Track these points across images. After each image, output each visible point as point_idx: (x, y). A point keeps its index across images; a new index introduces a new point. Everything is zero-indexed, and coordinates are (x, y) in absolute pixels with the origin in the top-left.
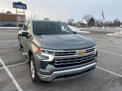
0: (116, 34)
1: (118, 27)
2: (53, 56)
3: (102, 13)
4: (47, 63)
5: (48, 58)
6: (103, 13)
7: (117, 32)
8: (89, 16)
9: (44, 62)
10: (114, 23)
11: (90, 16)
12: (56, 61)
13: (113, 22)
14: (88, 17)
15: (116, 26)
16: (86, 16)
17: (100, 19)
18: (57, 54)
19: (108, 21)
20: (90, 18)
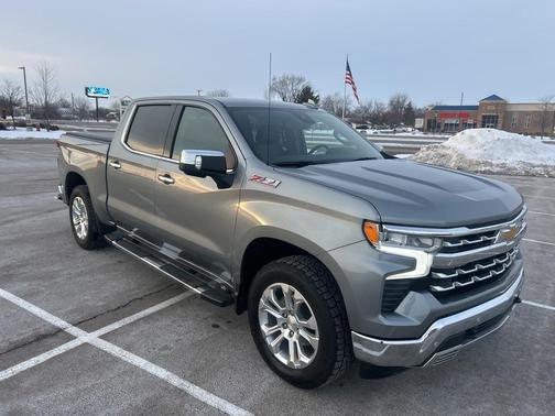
0: (428, 155)
1: (410, 129)
2: (431, 256)
3: (345, 72)
4: (406, 285)
5: (411, 264)
6: (348, 68)
7: (428, 148)
8: (293, 79)
9: (395, 286)
10: (389, 113)
11: (300, 80)
12: (442, 276)
13: (387, 108)
14: (290, 88)
15: (399, 125)
16: (283, 83)
17: (336, 94)
18: (450, 245)
19: (370, 105)
20: (300, 87)
